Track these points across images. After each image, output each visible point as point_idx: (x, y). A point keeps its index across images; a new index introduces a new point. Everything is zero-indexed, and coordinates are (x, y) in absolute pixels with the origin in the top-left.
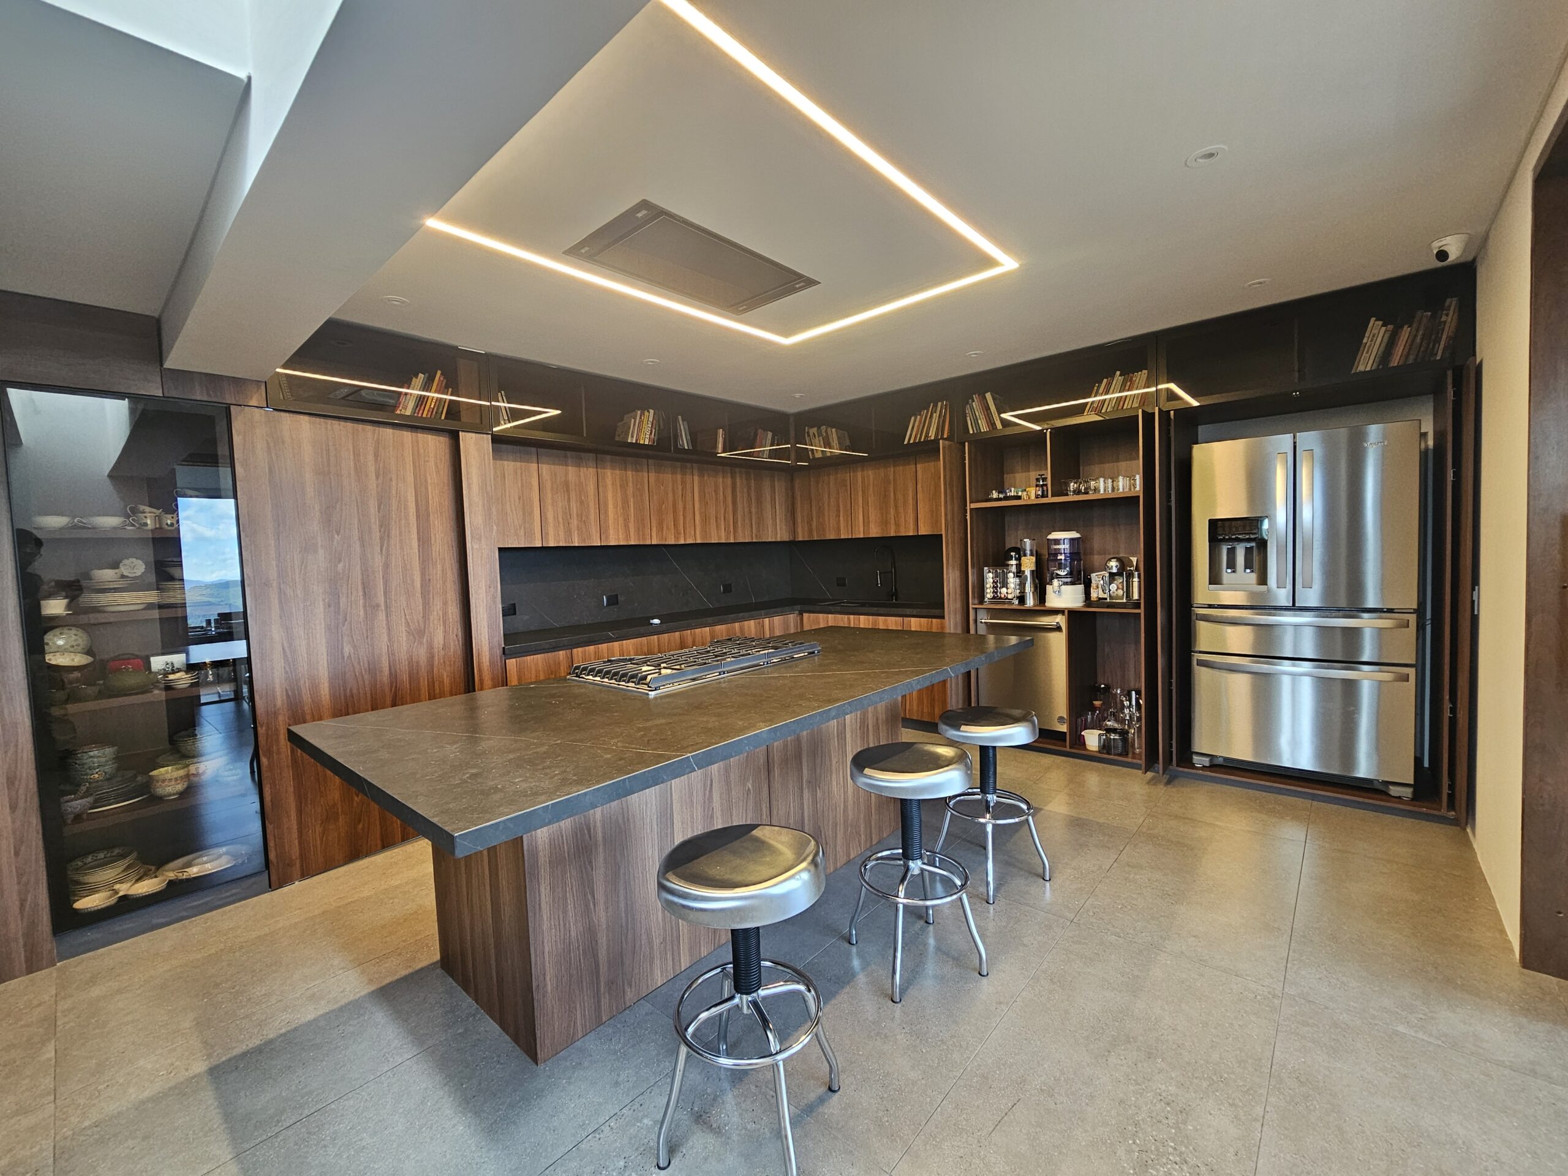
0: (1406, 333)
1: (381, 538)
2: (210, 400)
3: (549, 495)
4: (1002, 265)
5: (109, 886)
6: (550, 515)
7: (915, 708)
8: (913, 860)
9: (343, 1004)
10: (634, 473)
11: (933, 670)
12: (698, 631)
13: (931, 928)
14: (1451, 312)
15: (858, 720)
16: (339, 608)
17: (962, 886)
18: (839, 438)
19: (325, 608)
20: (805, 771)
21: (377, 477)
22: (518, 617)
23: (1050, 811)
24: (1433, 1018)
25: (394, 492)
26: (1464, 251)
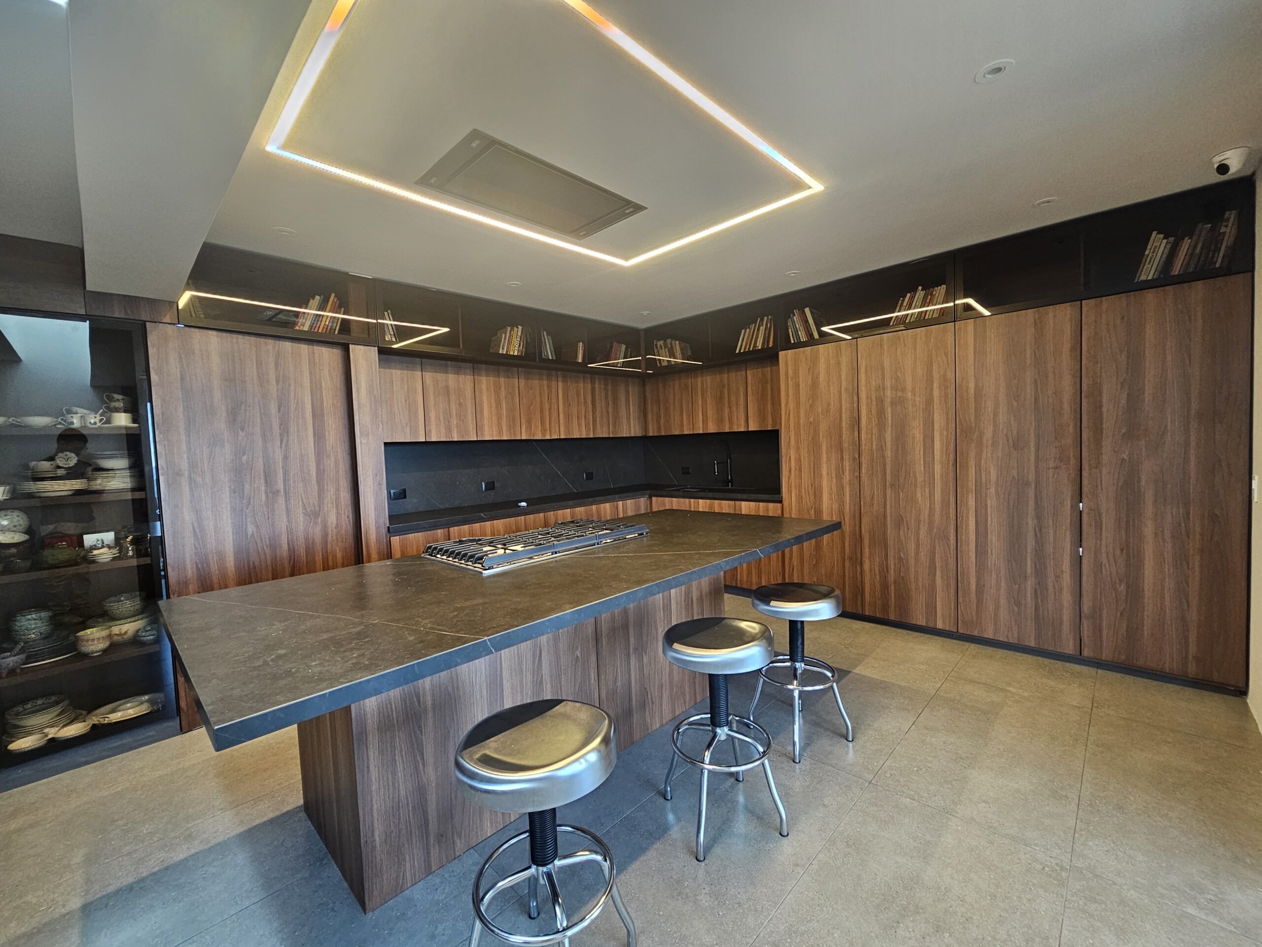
0: (1186, 243)
1: (281, 435)
2: (127, 317)
3: (432, 398)
4: (810, 188)
5: (41, 729)
6: (432, 415)
7: (745, 579)
8: (720, 727)
9: (213, 845)
10: (506, 379)
11: (744, 551)
12: (560, 512)
13: (741, 784)
14: (1230, 225)
15: (683, 593)
16: (243, 494)
17: (764, 752)
18: (682, 349)
19: (230, 494)
20: (632, 640)
21: (277, 382)
22: (407, 500)
23: (858, 674)
24: (1223, 900)
25: (292, 396)
26: (1244, 165)
